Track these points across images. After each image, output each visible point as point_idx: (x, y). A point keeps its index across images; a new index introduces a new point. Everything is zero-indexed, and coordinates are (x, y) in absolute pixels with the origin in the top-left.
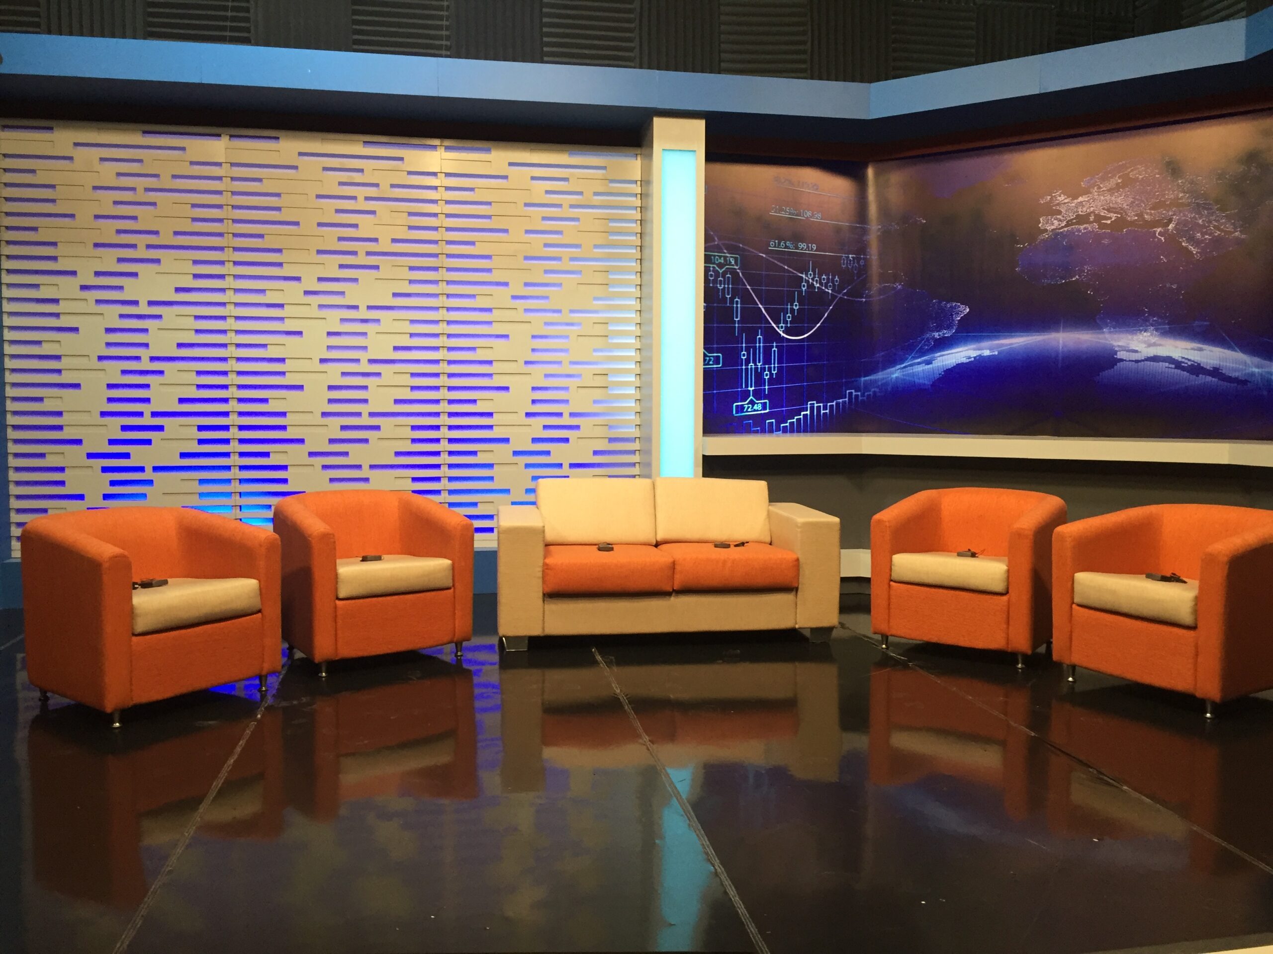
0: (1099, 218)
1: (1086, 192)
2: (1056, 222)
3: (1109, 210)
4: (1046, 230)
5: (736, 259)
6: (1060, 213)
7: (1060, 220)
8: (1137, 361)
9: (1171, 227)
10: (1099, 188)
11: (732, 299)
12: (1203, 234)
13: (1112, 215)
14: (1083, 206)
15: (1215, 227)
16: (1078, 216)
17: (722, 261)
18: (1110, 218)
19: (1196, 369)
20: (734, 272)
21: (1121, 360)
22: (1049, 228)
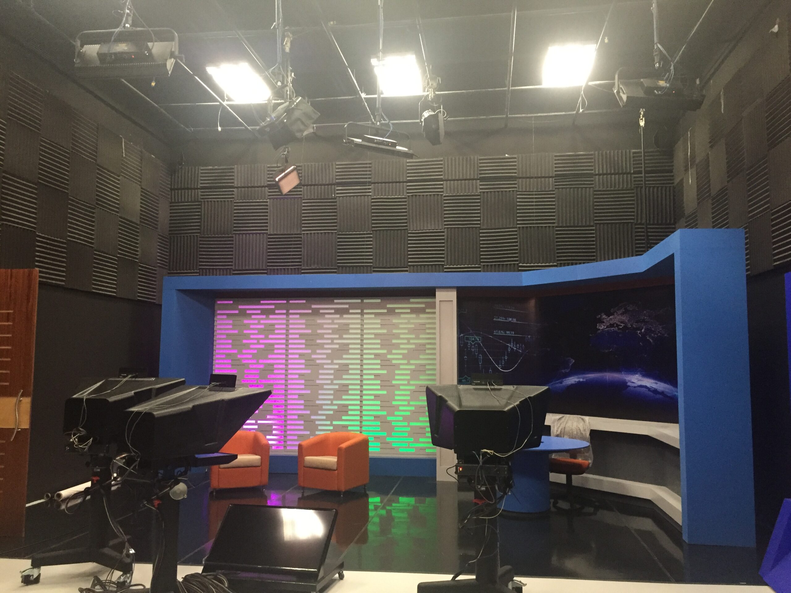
0: (618, 326)
1: (612, 314)
2: (603, 326)
3: (622, 322)
4: (599, 329)
5: (479, 339)
6: (604, 322)
7: (604, 325)
8: (635, 387)
9: (643, 331)
10: (617, 313)
11: (478, 355)
12: (654, 334)
13: (622, 324)
14: (612, 320)
15: (659, 332)
16: (610, 324)
17: (473, 339)
18: (621, 326)
19: (655, 391)
20: (479, 344)
21: (629, 386)
22: (601, 328)
